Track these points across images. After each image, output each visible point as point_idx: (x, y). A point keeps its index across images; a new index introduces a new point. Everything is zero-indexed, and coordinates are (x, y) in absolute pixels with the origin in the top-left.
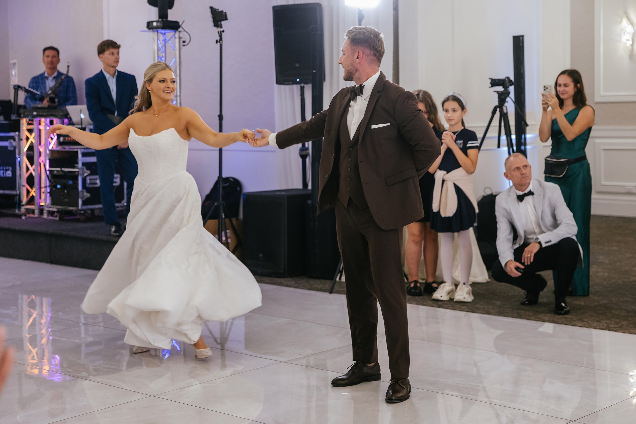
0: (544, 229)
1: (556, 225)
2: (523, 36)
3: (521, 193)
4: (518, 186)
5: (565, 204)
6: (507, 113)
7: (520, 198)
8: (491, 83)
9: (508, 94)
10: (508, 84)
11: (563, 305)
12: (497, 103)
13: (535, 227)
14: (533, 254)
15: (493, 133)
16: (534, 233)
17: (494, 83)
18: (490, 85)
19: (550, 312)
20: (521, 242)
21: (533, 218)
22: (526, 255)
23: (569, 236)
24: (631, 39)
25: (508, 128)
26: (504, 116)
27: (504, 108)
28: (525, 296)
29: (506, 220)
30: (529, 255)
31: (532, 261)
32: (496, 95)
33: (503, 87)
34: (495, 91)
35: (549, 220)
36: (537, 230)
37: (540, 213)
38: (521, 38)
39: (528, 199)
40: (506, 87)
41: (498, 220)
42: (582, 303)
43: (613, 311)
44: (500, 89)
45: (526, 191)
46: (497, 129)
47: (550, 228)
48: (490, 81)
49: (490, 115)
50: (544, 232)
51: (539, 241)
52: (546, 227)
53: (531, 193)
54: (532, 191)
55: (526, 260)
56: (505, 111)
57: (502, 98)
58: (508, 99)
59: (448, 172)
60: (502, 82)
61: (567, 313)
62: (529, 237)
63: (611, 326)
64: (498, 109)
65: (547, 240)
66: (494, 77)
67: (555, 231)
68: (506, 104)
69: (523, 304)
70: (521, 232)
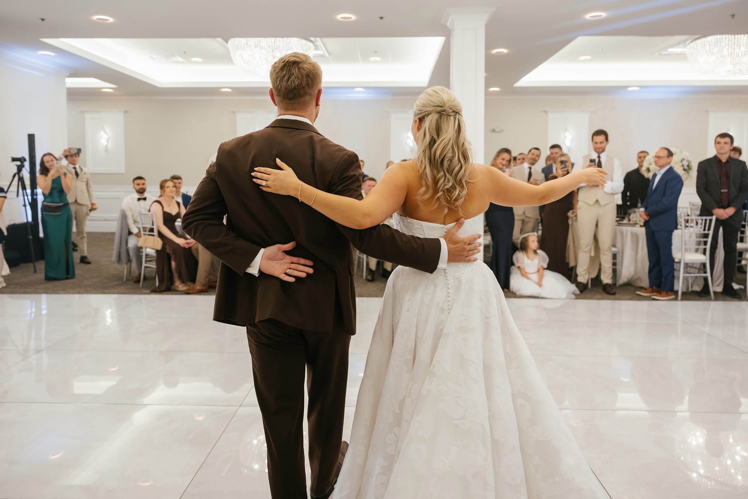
8: (12, 160)
9: (24, 166)
10: (23, 161)
12: (16, 171)
17: (14, 160)
26: (21, 179)
27: (21, 174)
32: (15, 167)
34: (14, 164)
38: (33, 135)
40: (22, 163)
48: (11, 158)
49: (12, 178)
56: (22, 176)
57: (20, 168)
60: (19, 159)
64: (17, 175)
66: (14, 157)
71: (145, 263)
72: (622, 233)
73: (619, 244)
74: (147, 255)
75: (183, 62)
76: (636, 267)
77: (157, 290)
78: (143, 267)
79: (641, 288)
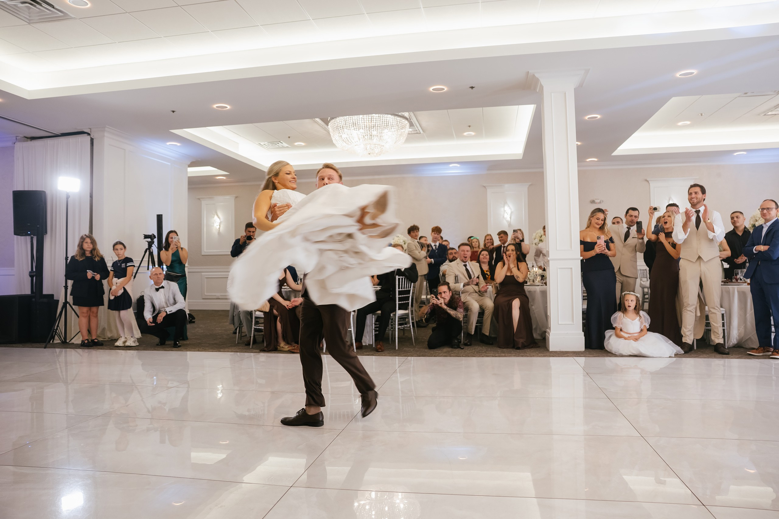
0: (169, 305)
1: (175, 303)
2: (162, 215)
3: (158, 287)
4: (156, 283)
5: (180, 293)
6: (153, 252)
7: (157, 290)
8: (144, 237)
9: (153, 242)
10: (153, 238)
11: (178, 343)
12: (147, 247)
13: (164, 305)
14: (162, 318)
15: (145, 264)
16: (164, 308)
17: (146, 237)
18: (144, 238)
19: (171, 347)
20: (156, 312)
21: (163, 300)
22: (159, 319)
23: (181, 308)
24: (218, 225)
25: (153, 258)
26: (151, 254)
27: (151, 250)
28: (159, 341)
29: (150, 301)
30: (160, 318)
31: (161, 321)
32: (147, 243)
33: (151, 239)
34: (146, 241)
35: (172, 301)
36: (165, 306)
37: (167, 298)
38: (161, 216)
39: (161, 290)
40: (152, 239)
41: (145, 301)
42: (188, 343)
43: (202, 345)
44: (149, 240)
45: (160, 286)
46: (147, 262)
47: (172, 305)
48: (144, 235)
49: (144, 253)
50: (169, 307)
51: (166, 311)
52: (170, 304)
53: (163, 287)
54: (163, 286)
55: (159, 321)
56: (151, 251)
57: (150, 244)
58: (153, 245)
59: (119, 279)
60: (150, 236)
61: (179, 346)
62: (161, 310)
63: (200, 350)
64: (148, 250)
65: (170, 310)
66: (146, 234)
67: (175, 306)
68: (152, 248)
69: (157, 345)
70: (157, 307)
71: (255, 326)
72: (728, 292)
73: (726, 304)
74: (256, 318)
75: (287, 147)
76: (745, 327)
77: (266, 349)
78: (253, 329)
79: (752, 349)
